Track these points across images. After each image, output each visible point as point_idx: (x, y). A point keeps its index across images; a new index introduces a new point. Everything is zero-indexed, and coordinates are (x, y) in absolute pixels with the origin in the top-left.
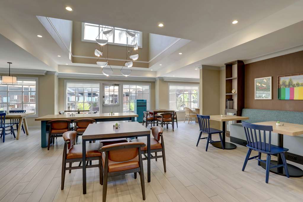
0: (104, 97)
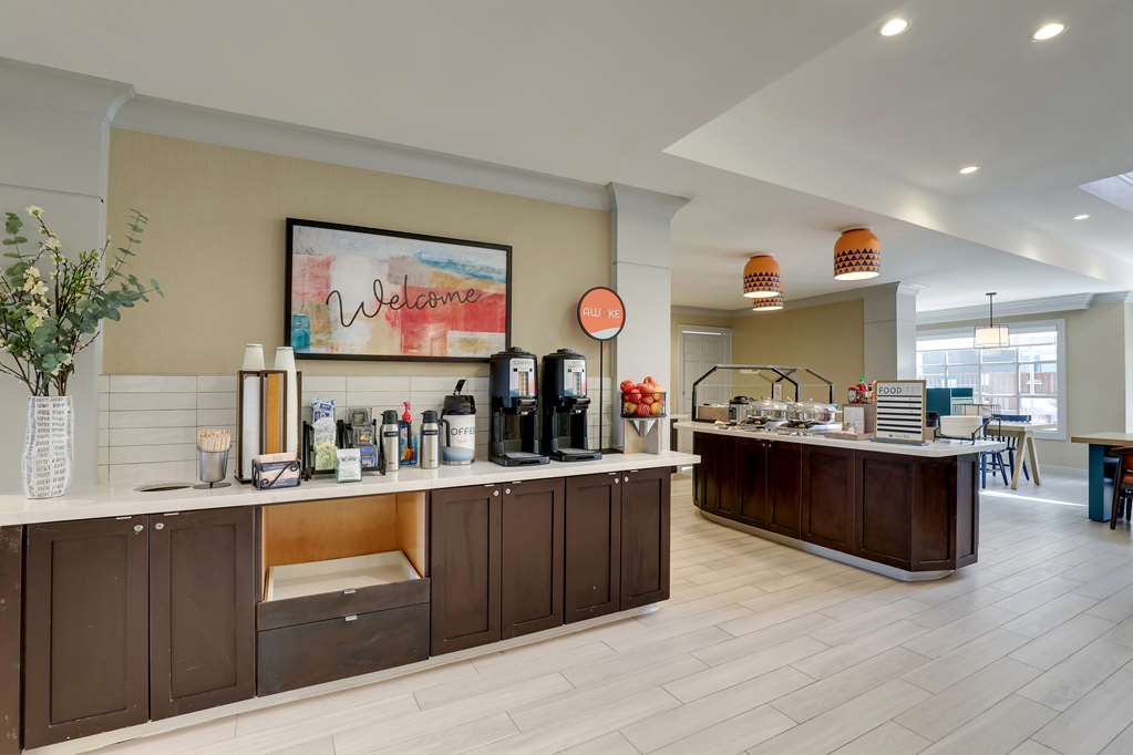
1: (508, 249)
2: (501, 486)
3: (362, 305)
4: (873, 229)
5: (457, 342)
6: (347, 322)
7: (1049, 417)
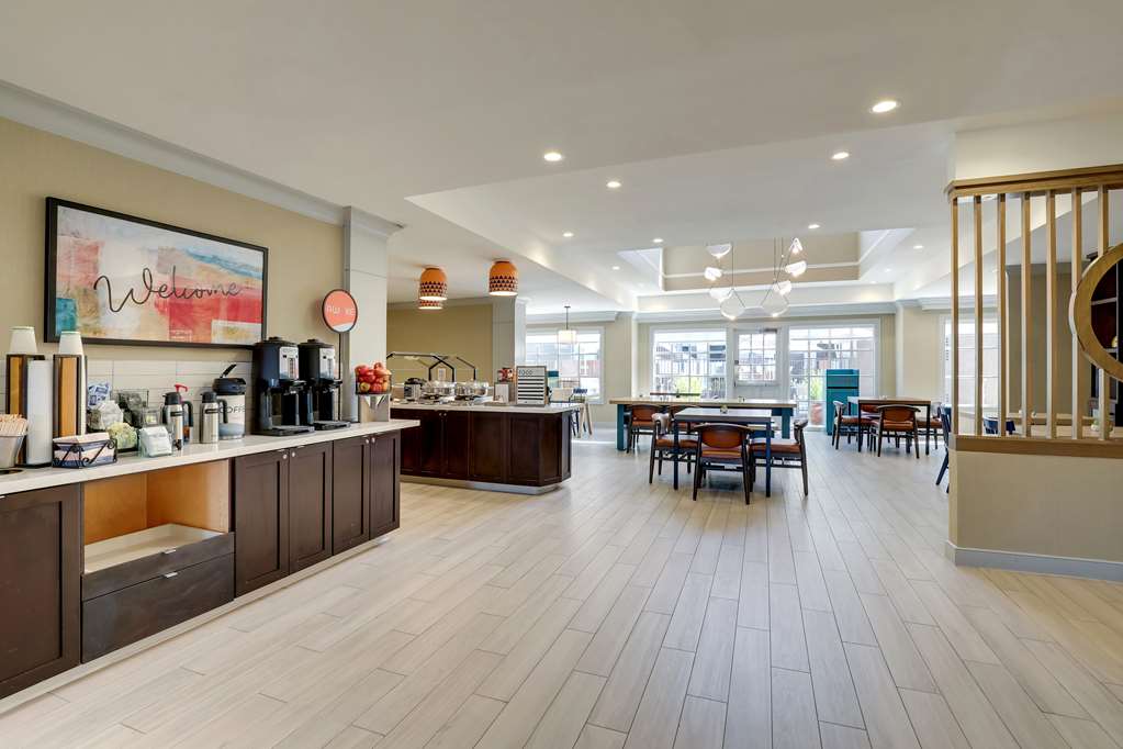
0: (737, 362)
1: (265, 251)
2: (288, 450)
3: (131, 292)
4: (514, 263)
5: (220, 330)
6: (116, 307)
7: (595, 390)
